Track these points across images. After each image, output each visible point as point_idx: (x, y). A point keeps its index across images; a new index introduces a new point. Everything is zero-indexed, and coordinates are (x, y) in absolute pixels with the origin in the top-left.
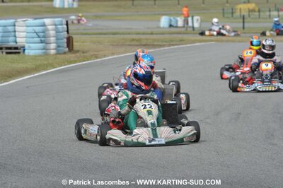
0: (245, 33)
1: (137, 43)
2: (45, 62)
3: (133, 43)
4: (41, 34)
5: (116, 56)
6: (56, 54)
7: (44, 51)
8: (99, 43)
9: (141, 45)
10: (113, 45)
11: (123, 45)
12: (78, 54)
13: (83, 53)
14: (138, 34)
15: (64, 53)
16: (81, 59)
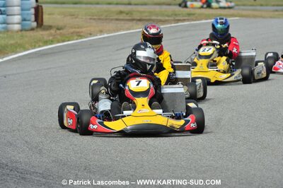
1: (128, 18)
3: (121, 17)
4: (1, 3)
5: (106, 35)
6: (21, 30)
7: (4, 25)
8: (73, 15)
9: (133, 20)
10: (94, 19)
11: (108, 19)
12: (52, 31)
13: (58, 29)
15: (32, 29)
16: (59, 37)
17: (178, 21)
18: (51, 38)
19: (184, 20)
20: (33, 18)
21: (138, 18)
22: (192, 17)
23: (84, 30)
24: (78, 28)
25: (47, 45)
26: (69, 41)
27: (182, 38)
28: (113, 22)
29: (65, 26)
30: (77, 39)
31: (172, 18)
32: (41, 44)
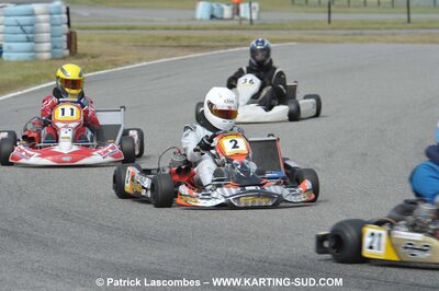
0: (333, 29)
1: (174, 44)
2: (36, 72)
3: (168, 43)
4: (28, 28)
5: (145, 63)
6: (52, 59)
7: (32, 54)
8: (115, 42)
9: (180, 46)
10: (138, 46)
11: (152, 46)
12: (86, 60)
13: (93, 57)
14: (167, 29)
15: (64, 58)
16: (91, 67)
17: (227, 47)
19: (235, 46)
20: (65, 45)
21: (184, 43)
22: (245, 43)
23: (120, 58)
29: (101, 54)
31: (223, 44)
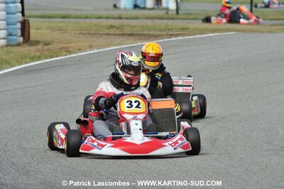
1: (117, 33)
3: (112, 31)
5: (96, 51)
6: (7, 45)
10: (84, 34)
12: (40, 47)
13: (46, 44)
15: (19, 45)
16: (46, 53)
17: (172, 35)
18: (38, 54)
19: (177, 35)
20: (19, 32)
21: (130, 33)
22: (186, 32)
23: (73, 45)
24: (67, 43)
25: (34, 61)
26: (56, 57)
27: (176, 53)
28: (104, 36)
29: (53, 42)
30: (65, 55)
31: (165, 33)
32: (28, 60)
